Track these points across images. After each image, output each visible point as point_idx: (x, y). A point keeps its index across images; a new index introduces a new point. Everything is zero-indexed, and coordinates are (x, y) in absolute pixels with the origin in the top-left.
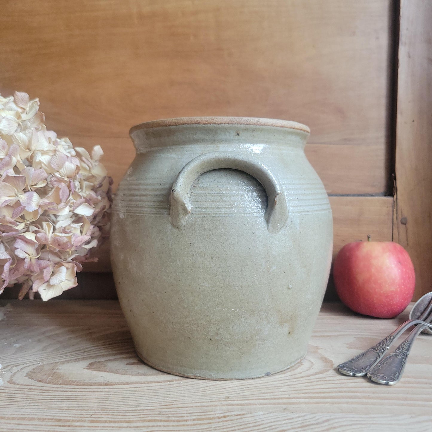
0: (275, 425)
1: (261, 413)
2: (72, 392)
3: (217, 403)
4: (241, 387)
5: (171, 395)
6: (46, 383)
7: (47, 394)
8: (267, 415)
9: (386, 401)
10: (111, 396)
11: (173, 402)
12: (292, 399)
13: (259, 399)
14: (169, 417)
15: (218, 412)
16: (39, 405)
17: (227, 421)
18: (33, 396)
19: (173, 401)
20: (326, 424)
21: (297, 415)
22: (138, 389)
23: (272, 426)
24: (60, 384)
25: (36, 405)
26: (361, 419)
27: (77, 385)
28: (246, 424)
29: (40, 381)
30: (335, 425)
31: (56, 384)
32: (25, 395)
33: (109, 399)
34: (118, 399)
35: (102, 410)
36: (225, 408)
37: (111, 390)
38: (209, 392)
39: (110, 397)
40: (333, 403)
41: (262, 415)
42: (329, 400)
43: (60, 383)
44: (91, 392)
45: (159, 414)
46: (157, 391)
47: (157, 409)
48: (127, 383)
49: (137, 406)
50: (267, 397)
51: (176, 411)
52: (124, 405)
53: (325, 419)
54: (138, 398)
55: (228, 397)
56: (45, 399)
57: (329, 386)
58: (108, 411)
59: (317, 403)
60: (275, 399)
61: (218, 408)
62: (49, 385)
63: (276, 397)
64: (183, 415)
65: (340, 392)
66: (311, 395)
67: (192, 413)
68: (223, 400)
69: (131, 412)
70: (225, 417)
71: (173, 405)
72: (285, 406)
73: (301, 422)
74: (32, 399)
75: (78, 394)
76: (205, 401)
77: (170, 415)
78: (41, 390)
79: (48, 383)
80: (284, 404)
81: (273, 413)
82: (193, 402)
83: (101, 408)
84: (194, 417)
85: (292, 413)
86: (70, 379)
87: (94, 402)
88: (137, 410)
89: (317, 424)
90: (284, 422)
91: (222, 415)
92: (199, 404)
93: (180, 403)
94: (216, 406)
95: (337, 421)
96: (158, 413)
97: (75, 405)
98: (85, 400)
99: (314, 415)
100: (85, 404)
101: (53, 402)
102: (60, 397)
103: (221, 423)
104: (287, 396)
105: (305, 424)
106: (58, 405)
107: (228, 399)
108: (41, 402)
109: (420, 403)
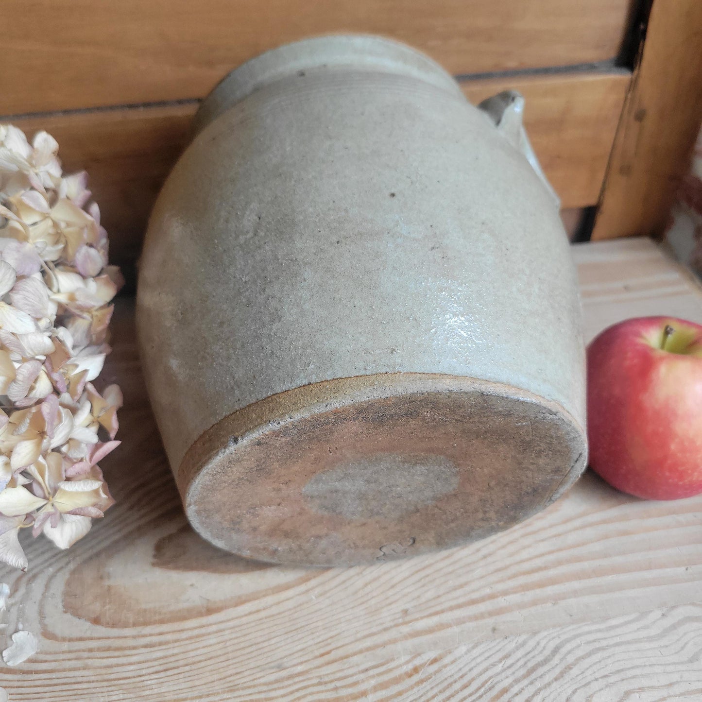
0: (490, 678)
1: (463, 649)
2: (164, 647)
3: (393, 634)
4: (416, 577)
5: (320, 623)
6: (107, 625)
7: (124, 660)
8: (476, 652)
9: (624, 577)
10: (228, 644)
11: (329, 644)
12: (497, 597)
13: (451, 609)
14: (336, 689)
15: (403, 659)
16: (126, 696)
17: (422, 681)
18: (103, 671)
19: (329, 641)
20: (556, 660)
21: (513, 645)
22: (263, 614)
23: (486, 682)
24: (135, 625)
25: (122, 697)
26: (599, 635)
27: (162, 622)
28: (450, 685)
29: (96, 621)
30: (570, 659)
31: (125, 625)
32: (90, 672)
33: (230, 655)
34: (243, 652)
35: (231, 691)
36: (410, 643)
37: (222, 626)
38: (373, 602)
39: (230, 649)
40: (556, 599)
41: (466, 654)
42: (550, 590)
43: (131, 621)
44: (193, 641)
45: (320, 684)
46: (296, 615)
47: (311, 669)
48: (240, 601)
49: (280, 668)
50: (461, 600)
51: (342, 670)
52: (259, 670)
53: (552, 645)
54: (273, 641)
55: (405, 612)
56: (129, 678)
57: (543, 547)
58: (241, 693)
59: (535, 603)
60: (474, 602)
61: (399, 646)
62: (115, 632)
63: (475, 596)
64: (354, 679)
65: (560, 563)
66: (522, 580)
67: (367, 670)
68: (400, 620)
69: (275, 686)
70: (416, 670)
71: (333, 653)
72: (490, 621)
73: (521, 662)
74: (108, 680)
75: (175, 651)
76: (374, 630)
77: (338, 684)
78: (109, 649)
79: (114, 625)
80: (491, 614)
81: (481, 644)
82: (359, 636)
83: (227, 685)
84: (373, 682)
85: (506, 638)
86: (143, 606)
87: (210, 668)
88: (281, 680)
89: (546, 661)
90: (499, 667)
91: (410, 667)
92: (368, 643)
93: (340, 644)
94: (394, 641)
95: (568, 647)
96: (316, 681)
97: (183, 686)
98: (193, 667)
99: (537, 638)
100: (196, 677)
101: (146, 683)
102: (150, 664)
103: (415, 690)
104: (488, 591)
105: (530, 665)
106: (156, 691)
107: (408, 619)
108: (125, 687)
109: (669, 571)
